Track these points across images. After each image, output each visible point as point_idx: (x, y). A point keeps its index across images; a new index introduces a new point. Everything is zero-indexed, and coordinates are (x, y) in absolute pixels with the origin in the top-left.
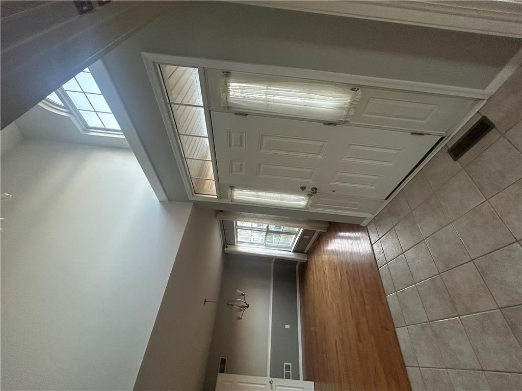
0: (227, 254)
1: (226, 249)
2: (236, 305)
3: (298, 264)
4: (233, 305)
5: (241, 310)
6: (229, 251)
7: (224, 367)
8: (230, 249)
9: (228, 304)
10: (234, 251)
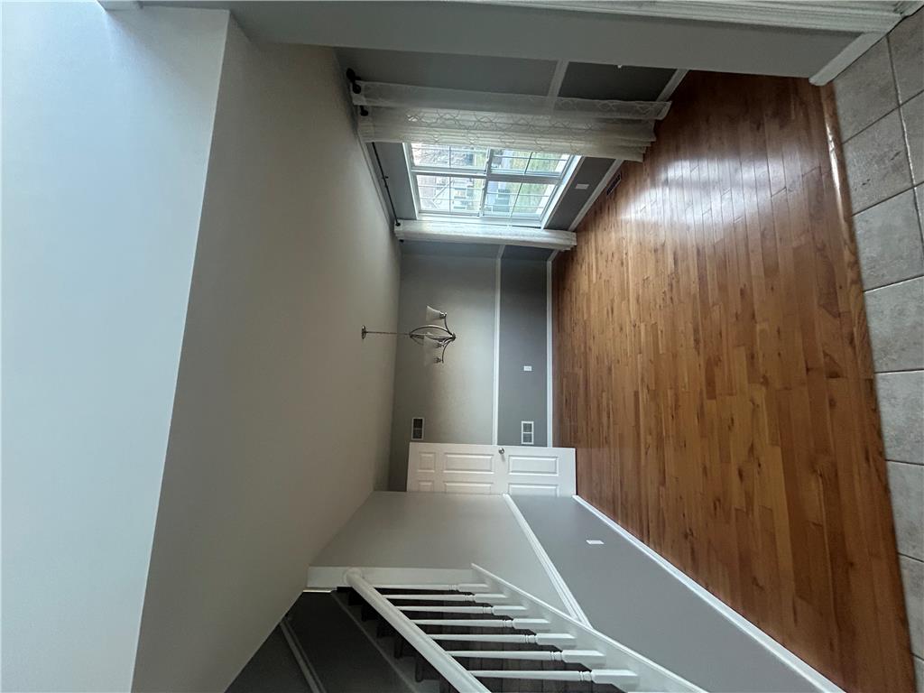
0: (402, 241)
1: (397, 229)
2: (429, 337)
3: (554, 255)
4: (422, 338)
5: (439, 346)
6: (406, 233)
7: (421, 431)
8: (405, 228)
9: (411, 336)
10: (415, 234)
